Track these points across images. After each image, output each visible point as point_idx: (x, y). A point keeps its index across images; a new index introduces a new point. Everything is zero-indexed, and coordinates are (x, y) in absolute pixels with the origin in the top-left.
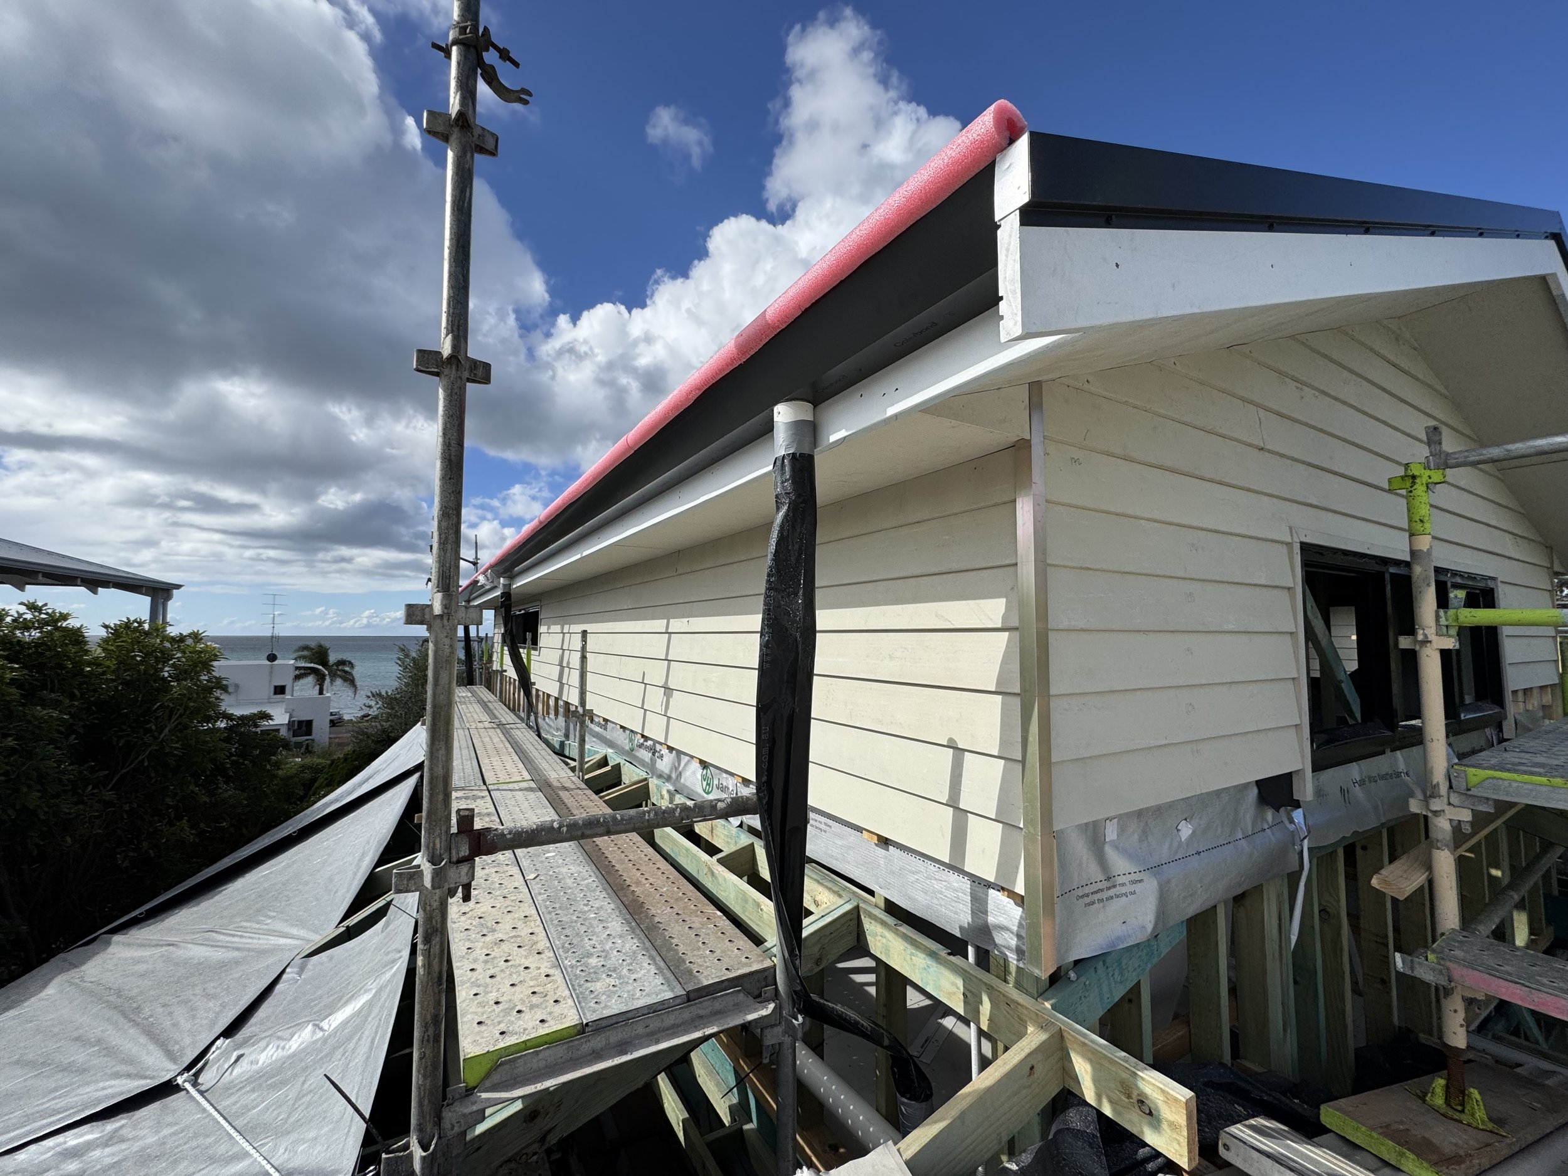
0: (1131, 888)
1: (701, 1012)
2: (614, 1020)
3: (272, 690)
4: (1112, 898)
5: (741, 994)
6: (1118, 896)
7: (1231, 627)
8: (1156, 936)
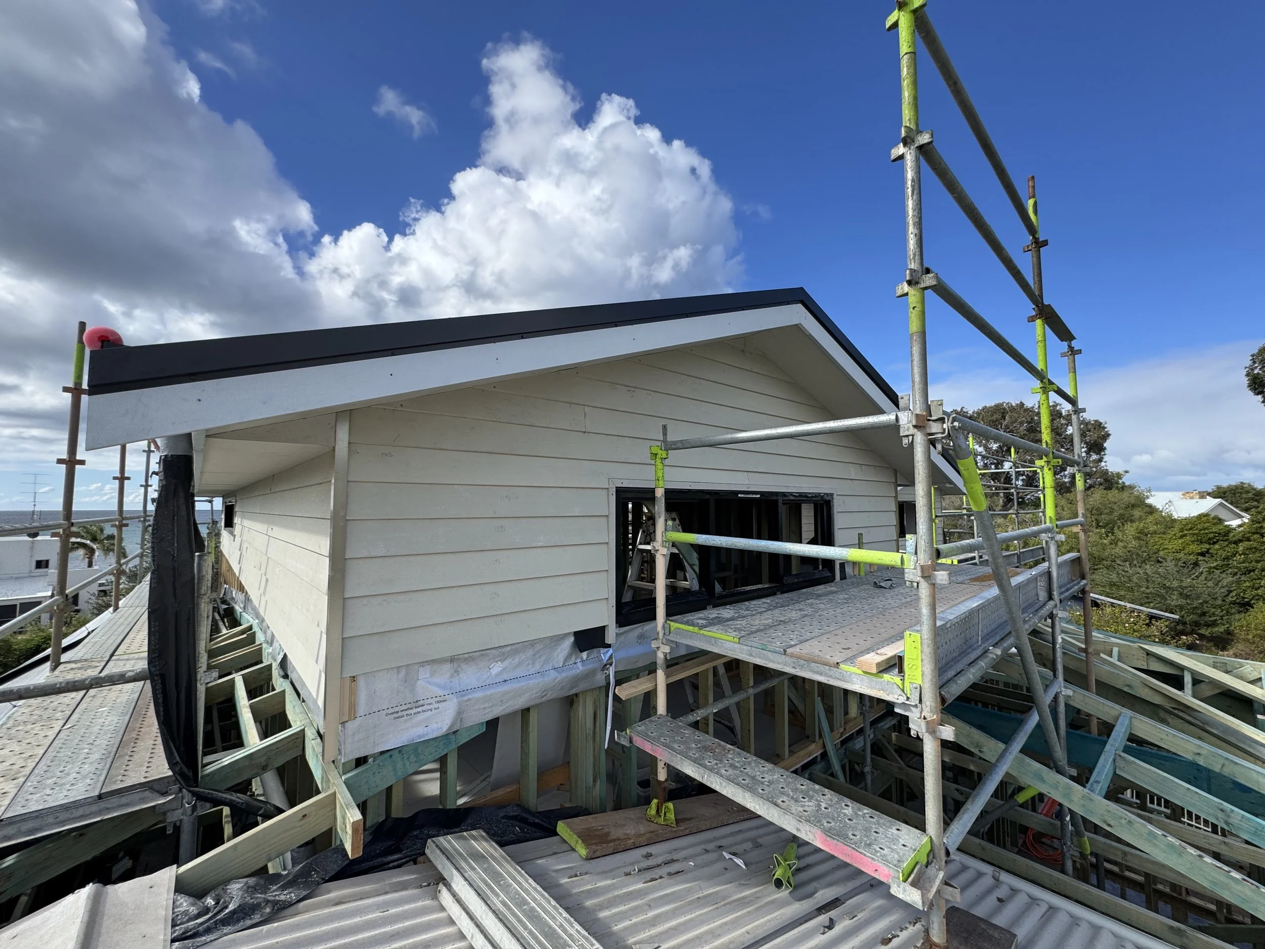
0: (436, 706)
1: (108, 806)
2: (28, 816)
3: (34, 564)
4: (419, 712)
5: (147, 792)
6: (425, 711)
7: (540, 544)
8: (454, 733)
